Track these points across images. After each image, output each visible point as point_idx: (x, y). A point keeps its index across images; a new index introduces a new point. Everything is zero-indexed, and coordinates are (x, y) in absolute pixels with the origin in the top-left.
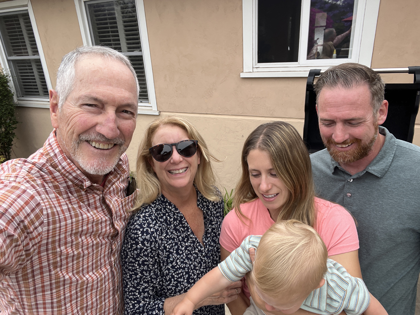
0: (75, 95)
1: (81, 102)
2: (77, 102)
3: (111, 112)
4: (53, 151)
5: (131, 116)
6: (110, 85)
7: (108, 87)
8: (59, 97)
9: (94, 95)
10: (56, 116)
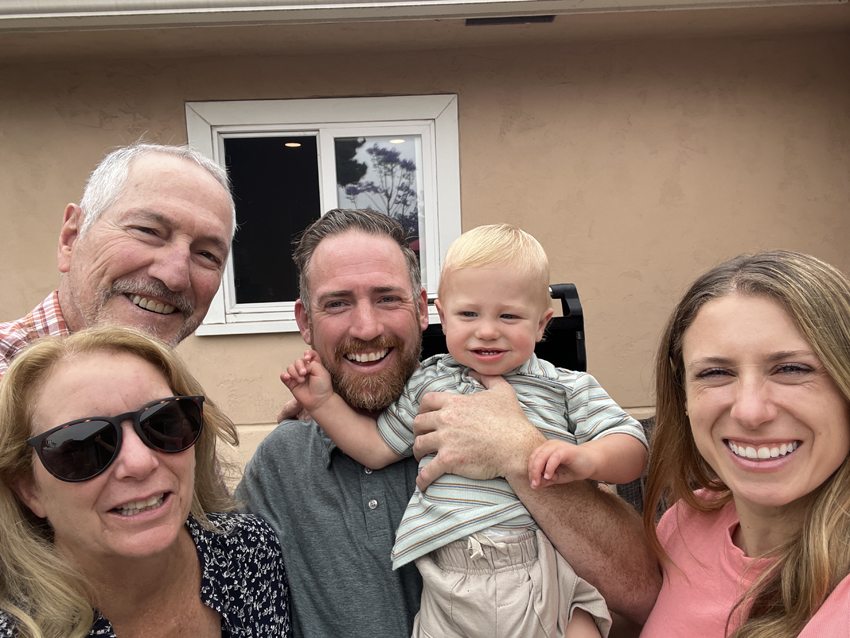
4: (45, 320)
5: (214, 264)
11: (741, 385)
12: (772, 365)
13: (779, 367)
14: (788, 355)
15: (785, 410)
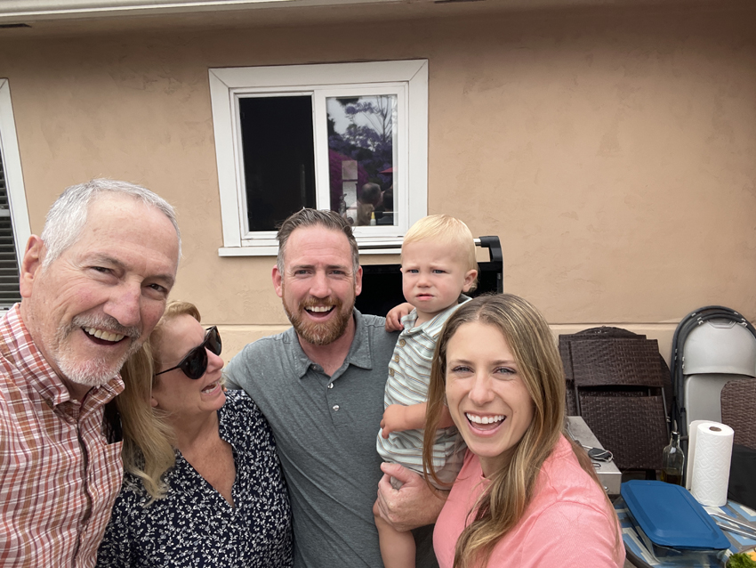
0: (81, 250)
1: (89, 263)
2: (81, 261)
3: (133, 284)
4: (13, 334)
5: (162, 294)
6: (142, 243)
7: (139, 246)
8: (47, 250)
9: (114, 256)
10: (32, 278)
11: (476, 379)
12: (494, 367)
13: (498, 369)
14: (503, 362)
15: (498, 396)
